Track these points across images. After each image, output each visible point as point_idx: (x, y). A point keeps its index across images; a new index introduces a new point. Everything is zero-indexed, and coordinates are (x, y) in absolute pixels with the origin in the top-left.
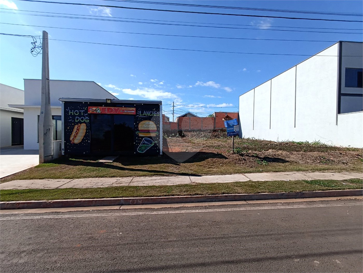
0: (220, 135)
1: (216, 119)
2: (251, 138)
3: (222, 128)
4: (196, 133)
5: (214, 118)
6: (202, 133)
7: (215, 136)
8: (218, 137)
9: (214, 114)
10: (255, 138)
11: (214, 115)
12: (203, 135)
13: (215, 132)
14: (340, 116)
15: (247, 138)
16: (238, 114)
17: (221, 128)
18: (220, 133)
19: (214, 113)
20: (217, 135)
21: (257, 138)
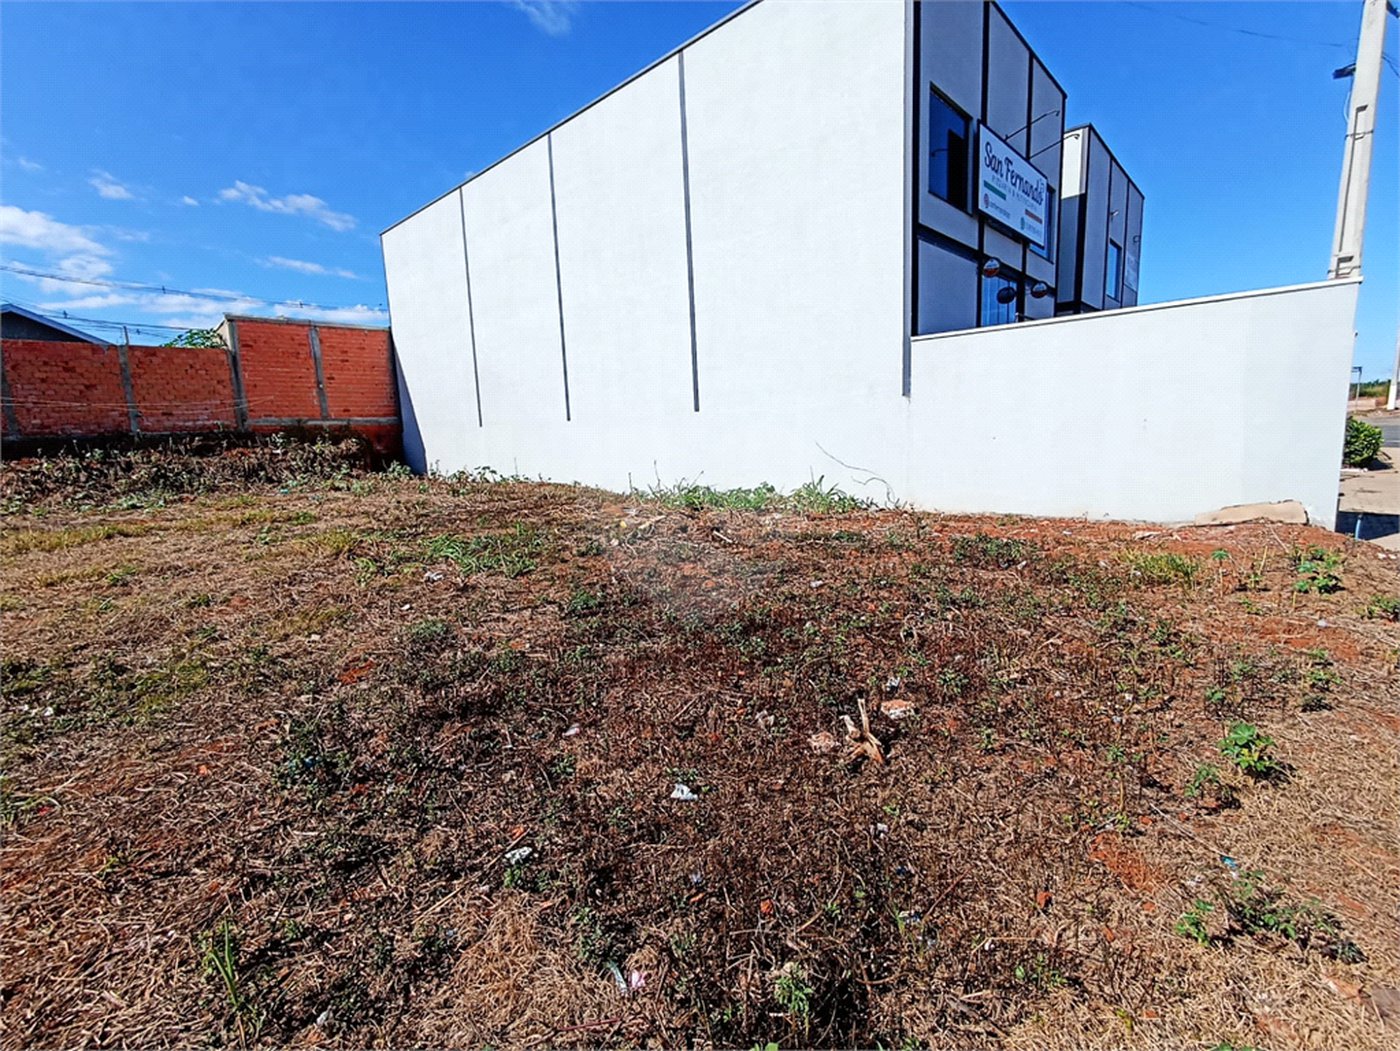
0: (284, 465)
1: (241, 363)
2: (475, 473)
3: (299, 421)
4: (71, 463)
5: (226, 352)
6: (133, 456)
7: (250, 474)
8: (269, 480)
9: (226, 327)
10: (494, 472)
11: (225, 332)
12: (141, 473)
13: (246, 446)
14: (919, 346)
15: (450, 474)
16: (385, 337)
17: (287, 421)
18: (285, 454)
19: (224, 319)
20: (262, 467)
21: (506, 470)
